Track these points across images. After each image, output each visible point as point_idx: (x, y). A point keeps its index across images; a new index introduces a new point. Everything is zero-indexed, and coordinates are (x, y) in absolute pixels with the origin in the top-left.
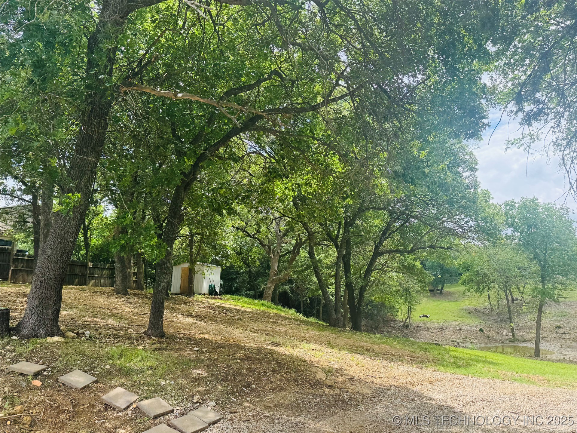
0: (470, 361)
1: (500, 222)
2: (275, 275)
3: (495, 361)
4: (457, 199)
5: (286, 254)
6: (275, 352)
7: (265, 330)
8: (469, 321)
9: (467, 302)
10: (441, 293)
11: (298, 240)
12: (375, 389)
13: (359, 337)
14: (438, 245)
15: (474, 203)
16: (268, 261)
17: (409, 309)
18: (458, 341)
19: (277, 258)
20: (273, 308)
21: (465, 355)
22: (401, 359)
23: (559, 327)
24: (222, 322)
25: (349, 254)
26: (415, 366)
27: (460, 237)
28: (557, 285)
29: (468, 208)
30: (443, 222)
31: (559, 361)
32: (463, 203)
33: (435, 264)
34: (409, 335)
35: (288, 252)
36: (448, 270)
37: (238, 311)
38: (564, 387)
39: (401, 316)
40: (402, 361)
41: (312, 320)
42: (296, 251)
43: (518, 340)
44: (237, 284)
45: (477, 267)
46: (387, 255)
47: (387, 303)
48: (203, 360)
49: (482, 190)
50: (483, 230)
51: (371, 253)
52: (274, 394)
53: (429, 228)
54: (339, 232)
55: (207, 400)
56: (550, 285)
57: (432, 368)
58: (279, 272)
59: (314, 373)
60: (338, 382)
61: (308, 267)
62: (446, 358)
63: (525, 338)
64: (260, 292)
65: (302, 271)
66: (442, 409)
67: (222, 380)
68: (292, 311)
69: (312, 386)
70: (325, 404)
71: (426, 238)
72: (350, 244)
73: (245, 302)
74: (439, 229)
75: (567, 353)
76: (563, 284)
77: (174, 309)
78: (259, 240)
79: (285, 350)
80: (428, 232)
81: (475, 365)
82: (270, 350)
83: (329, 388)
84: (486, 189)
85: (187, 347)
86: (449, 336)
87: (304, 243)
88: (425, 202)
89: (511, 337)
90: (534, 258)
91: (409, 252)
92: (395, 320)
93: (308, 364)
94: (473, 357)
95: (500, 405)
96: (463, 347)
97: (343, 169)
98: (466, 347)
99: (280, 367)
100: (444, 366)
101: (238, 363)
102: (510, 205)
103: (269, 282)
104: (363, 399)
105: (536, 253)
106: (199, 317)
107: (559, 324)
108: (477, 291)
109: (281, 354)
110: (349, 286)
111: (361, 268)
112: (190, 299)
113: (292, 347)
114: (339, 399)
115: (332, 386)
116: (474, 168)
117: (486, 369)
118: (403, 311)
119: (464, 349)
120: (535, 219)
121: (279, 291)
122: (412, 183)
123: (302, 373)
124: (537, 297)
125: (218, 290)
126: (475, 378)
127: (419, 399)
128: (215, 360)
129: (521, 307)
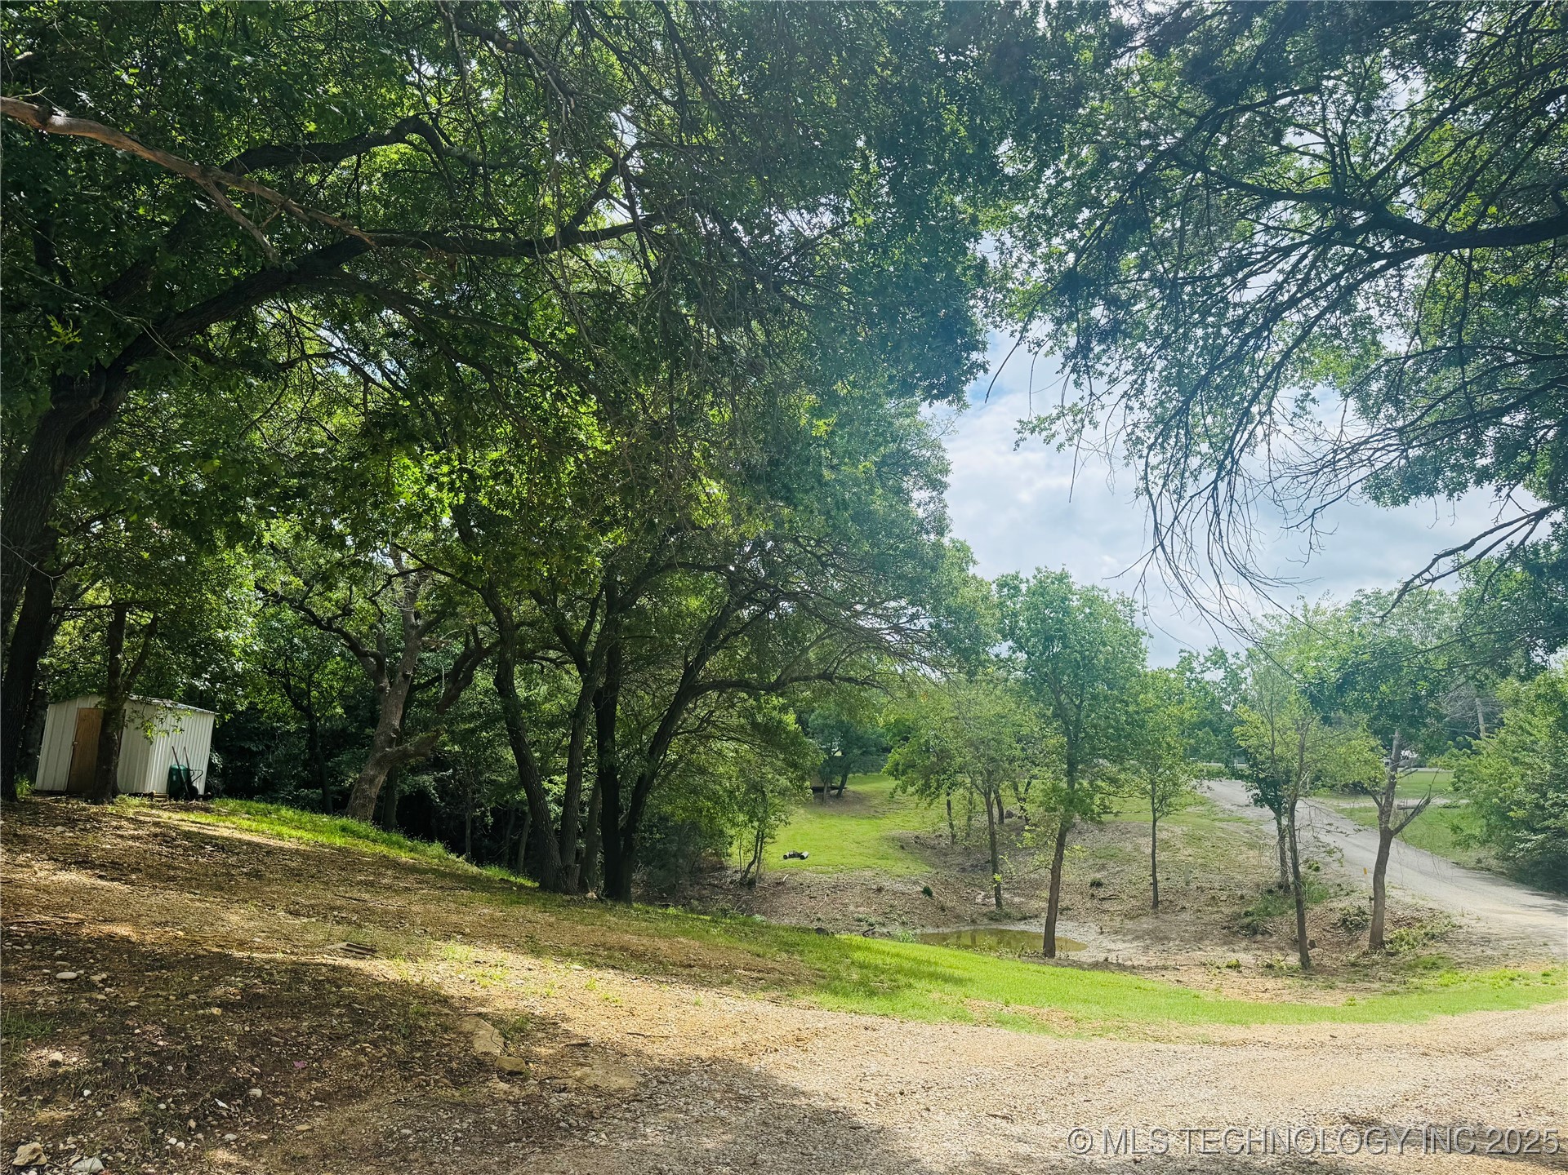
0: (899, 976)
1: (988, 621)
2: (390, 742)
3: (958, 973)
4: (894, 557)
5: (431, 683)
6: (350, 975)
7: (333, 909)
8: (899, 868)
9: (898, 820)
10: (839, 795)
11: (472, 643)
12: (644, 1075)
13: (620, 918)
14: (840, 671)
15: (934, 569)
16: (374, 701)
17: (760, 838)
18: (872, 920)
19: (402, 692)
20: (374, 841)
21: (888, 960)
22: (726, 976)
23: (1097, 884)
24: (193, 882)
25: (613, 687)
26: (761, 995)
27: (895, 653)
28: (1099, 783)
29: (919, 581)
30: (857, 614)
31: (1095, 966)
32: (909, 567)
33: (831, 722)
34: (755, 905)
35: (439, 678)
36: (859, 738)
37: (254, 847)
38: (1111, 1035)
39: (738, 856)
40: (729, 983)
41: (493, 872)
42: (461, 676)
43: (1008, 916)
44: (269, 766)
45: (927, 734)
46: (714, 695)
47: (704, 822)
48: (83, 1014)
49: (953, 541)
50: (950, 640)
51: (675, 689)
52: (325, 1114)
53: (824, 626)
54: (590, 625)
55: (70, 1152)
56: (1085, 783)
57: (805, 1001)
58: (404, 734)
59: (468, 1037)
60: (538, 1059)
61: (490, 721)
62: (840, 967)
63: (1025, 909)
64: (340, 793)
65: (473, 731)
66: (824, 1122)
67: (143, 1079)
68: (437, 848)
69: (456, 1079)
70: (487, 1134)
71: (811, 655)
72: (620, 659)
73: (285, 822)
74: (848, 630)
75: (1112, 946)
76: (1113, 781)
77: (24, 840)
78: (346, 636)
79: (384, 969)
80: (819, 638)
81: (910, 986)
82: (334, 968)
83: (507, 1082)
84: (961, 539)
85: (34, 968)
86: (852, 908)
87: (488, 652)
88: (819, 558)
89: (994, 908)
90: (1055, 716)
91: (772, 688)
92: (723, 868)
93: (456, 1009)
94: (907, 965)
95: (969, 1096)
96: (882, 935)
97: (608, 442)
98: (889, 935)
99: (359, 1023)
100: (836, 994)
101: (212, 1019)
102: (1009, 585)
103: (371, 761)
104: (608, 1107)
105: (1060, 703)
106: (114, 868)
107: (1098, 876)
108: (922, 793)
109: (370, 981)
110: (607, 779)
111: (642, 728)
112: (94, 809)
113: (412, 957)
114: (536, 1113)
115: (520, 1073)
116: (941, 482)
117: (936, 995)
118: (745, 843)
119: (885, 941)
120: (1061, 621)
121: (403, 791)
122: (789, 501)
123: (429, 1037)
124: (1055, 809)
125: (200, 786)
126: (909, 1026)
127: (765, 1096)
128: (127, 1012)
129: (1018, 835)
